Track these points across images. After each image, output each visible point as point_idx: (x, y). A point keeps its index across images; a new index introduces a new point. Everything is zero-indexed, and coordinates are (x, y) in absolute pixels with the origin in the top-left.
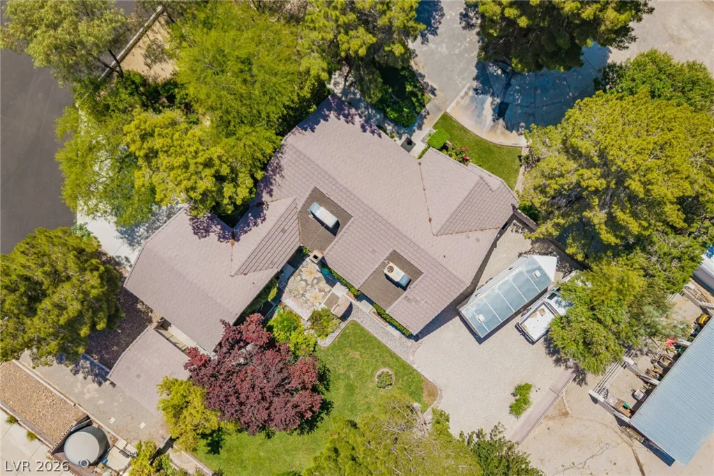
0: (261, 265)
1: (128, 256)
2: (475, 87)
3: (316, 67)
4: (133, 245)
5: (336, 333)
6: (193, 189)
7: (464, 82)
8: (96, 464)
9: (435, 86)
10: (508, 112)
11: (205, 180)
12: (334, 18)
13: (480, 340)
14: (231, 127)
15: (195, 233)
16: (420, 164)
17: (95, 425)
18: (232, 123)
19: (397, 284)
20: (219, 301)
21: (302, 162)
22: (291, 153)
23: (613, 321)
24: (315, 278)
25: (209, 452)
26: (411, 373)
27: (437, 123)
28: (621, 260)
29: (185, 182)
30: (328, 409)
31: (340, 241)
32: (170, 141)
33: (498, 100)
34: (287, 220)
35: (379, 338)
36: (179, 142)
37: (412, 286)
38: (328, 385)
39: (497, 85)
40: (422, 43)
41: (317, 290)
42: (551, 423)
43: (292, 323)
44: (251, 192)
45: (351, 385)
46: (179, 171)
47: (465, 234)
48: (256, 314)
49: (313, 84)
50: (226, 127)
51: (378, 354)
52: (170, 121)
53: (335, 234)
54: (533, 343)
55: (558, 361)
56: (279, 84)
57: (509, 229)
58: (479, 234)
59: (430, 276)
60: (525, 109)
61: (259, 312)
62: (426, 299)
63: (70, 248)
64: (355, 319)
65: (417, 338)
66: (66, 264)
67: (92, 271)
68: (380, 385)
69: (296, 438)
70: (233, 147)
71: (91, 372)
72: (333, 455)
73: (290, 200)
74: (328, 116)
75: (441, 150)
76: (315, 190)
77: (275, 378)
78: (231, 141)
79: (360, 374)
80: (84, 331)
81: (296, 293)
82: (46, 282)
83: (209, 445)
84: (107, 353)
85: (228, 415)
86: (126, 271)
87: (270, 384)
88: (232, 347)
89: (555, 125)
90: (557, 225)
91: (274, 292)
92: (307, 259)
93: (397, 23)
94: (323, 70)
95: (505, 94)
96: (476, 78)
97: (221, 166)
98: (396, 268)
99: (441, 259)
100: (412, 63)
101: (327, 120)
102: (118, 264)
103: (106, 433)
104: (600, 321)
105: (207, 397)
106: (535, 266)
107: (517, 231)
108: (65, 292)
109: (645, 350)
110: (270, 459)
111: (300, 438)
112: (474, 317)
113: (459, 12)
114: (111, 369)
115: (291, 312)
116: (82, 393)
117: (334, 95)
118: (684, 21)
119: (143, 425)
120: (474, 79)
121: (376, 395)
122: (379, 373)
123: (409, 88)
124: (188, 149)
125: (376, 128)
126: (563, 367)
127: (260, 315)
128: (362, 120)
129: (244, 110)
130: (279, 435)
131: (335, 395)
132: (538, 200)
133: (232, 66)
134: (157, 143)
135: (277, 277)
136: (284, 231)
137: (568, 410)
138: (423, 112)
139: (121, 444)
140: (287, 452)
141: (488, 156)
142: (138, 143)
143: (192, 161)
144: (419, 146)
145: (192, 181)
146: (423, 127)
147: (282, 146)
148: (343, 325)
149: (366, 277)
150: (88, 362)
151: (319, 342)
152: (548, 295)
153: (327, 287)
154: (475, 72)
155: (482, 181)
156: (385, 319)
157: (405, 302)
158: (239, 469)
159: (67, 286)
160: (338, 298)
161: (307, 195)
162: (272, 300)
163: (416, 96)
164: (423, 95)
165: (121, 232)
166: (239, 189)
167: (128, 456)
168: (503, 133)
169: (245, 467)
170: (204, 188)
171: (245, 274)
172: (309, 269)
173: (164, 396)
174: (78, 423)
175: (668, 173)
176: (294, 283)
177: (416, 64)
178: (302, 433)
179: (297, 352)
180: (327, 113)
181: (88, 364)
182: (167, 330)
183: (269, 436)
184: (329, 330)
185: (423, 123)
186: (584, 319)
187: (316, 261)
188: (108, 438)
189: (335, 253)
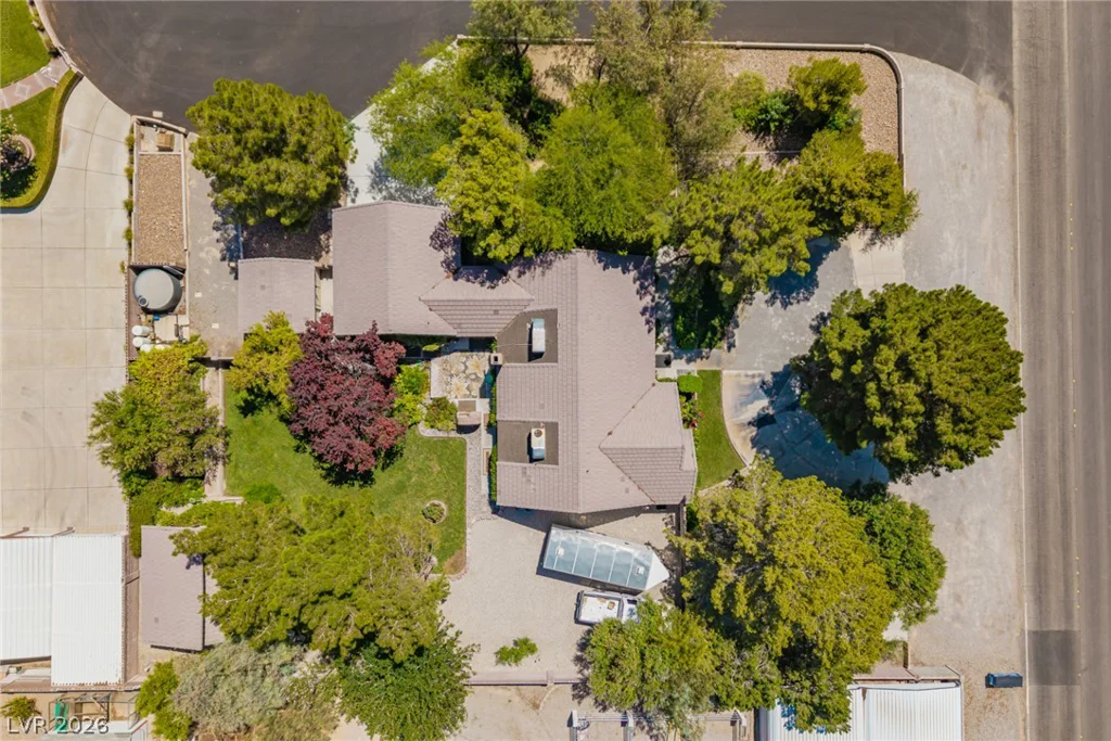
0: (449, 317)
1: (360, 190)
2: (766, 380)
3: (659, 228)
4: (374, 188)
5: (441, 434)
6: (472, 210)
7: (762, 366)
8: (147, 311)
9: (737, 344)
10: (767, 427)
11: (486, 213)
12: (707, 214)
13: (541, 571)
14: (549, 199)
15: (431, 238)
16: (654, 385)
17: (182, 282)
18: (553, 198)
19: (530, 450)
20: (390, 306)
21: (569, 280)
22: (569, 265)
23: (653, 667)
24: (475, 374)
25: (240, 407)
26: (459, 532)
27: (704, 371)
28: (712, 634)
29: (471, 200)
30: (366, 482)
31: (528, 369)
32: (496, 158)
33: (771, 412)
34: (508, 308)
35: (468, 477)
36: (500, 166)
37: (539, 465)
38: (388, 465)
39: (784, 399)
40: (766, 302)
41: (466, 385)
42: (516, 699)
43: (418, 387)
44: (507, 258)
45: (404, 487)
46: (476, 187)
47: (623, 475)
48: (402, 347)
49: (642, 239)
50: (546, 193)
51: (452, 488)
52: (513, 143)
53: (530, 360)
54: (577, 621)
55: (579, 659)
56: (618, 211)
57: (664, 515)
58: (633, 488)
59: (560, 473)
60: (783, 441)
61: (405, 347)
62: (537, 488)
63: (334, 142)
64: (467, 440)
65: (497, 510)
66: (317, 150)
67: (328, 174)
68: (426, 511)
69: (315, 475)
70: (533, 214)
71: (228, 242)
72: (338, 512)
73: (528, 296)
74: (629, 271)
75: (681, 393)
76: (555, 311)
77: (361, 409)
78: (538, 207)
79: (421, 487)
80: (271, 212)
81: (448, 367)
82: (291, 148)
83: (246, 401)
84: (257, 243)
85: (296, 393)
86: (346, 201)
87: (353, 410)
88: (358, 350)
89: (786, 476)
90: (697, 549)
91: (434, 347)
92: (487, 354)
93: (746, 270)
94: (662, 237)
95: (781, 411)
96: (775, 375)
97: (509, 216)
98: (543, 436)
99: (582, 471)
100: (740, 306)
101: (624, 273)
102: (346, 187)
103: (182, 299)
104: (642, 655)
105: (297, 363)
106: (646, 563)
107: (666, 524)
108: (295, 170)
109: (655, 732)
110: (277, 466)
111: (318, 479)
112: (556, 545)
113: (821, 310)
114: (245, 258)
115: (427, 378)
116: (202, 249)
117: (653, 260)
118: (983, 522)
119: (216, 326)
120: (772, 373)
121: (413, 516)
122: (436, 502)
123: (716, 322)
124: (502, 180)
125: (654, 321)
126: (577, 668)
127: (404, 351)
128: (651, 304)
129: (572, 200)
130: (306, 459)
131: (384, 479)
132: (704, 515)
133: (599, 162)
134: (486, 150)
135: (450, 339)
136: (496, 312)
137: (542, 705)
138: (705, 351)
139: (184, 320)
140: (297, 477)
141: (712, 443)
142: (473, 132)
143: (493, 190)
144: (671, 372)
145: (477, 204)
146: (692, 363)
147: (571, 252)
148: (454, 434)
149: (514, 419)
150: (235, 232)
151: (419, 425)
152: (631, 598)
153: (476, 392)
154: (779, 368)
155: (680, 451)
156: (490, 466)
157: (520, 472)
158: (245, 446)
159: (301, 166)
160: (475, 410)
161: (544, 307)
162: (426, 352)
163: (714, 333)
164: (720, 339)
165: (376, 167)
166: (501, 246)
167: (177, 335)
168: (744, 438)
169: (252, 450)
170: (479, 219)
171: (431, 310)
172: (479, 363)
173: (264, 325)
174: (175, 268)
175: (804, 595)
176: (456, 359)
177: (743, 309)
178: (325, 478)
179: (396, 412)
180: (631, 267)
181: (233, 233)
182: (321, 278)
183: (297, 449)
184: (439, 425)
185: (695, 361)
186: (633, 641)
187: (493, 362)
188: (180, 304)
189: (514, 374)
